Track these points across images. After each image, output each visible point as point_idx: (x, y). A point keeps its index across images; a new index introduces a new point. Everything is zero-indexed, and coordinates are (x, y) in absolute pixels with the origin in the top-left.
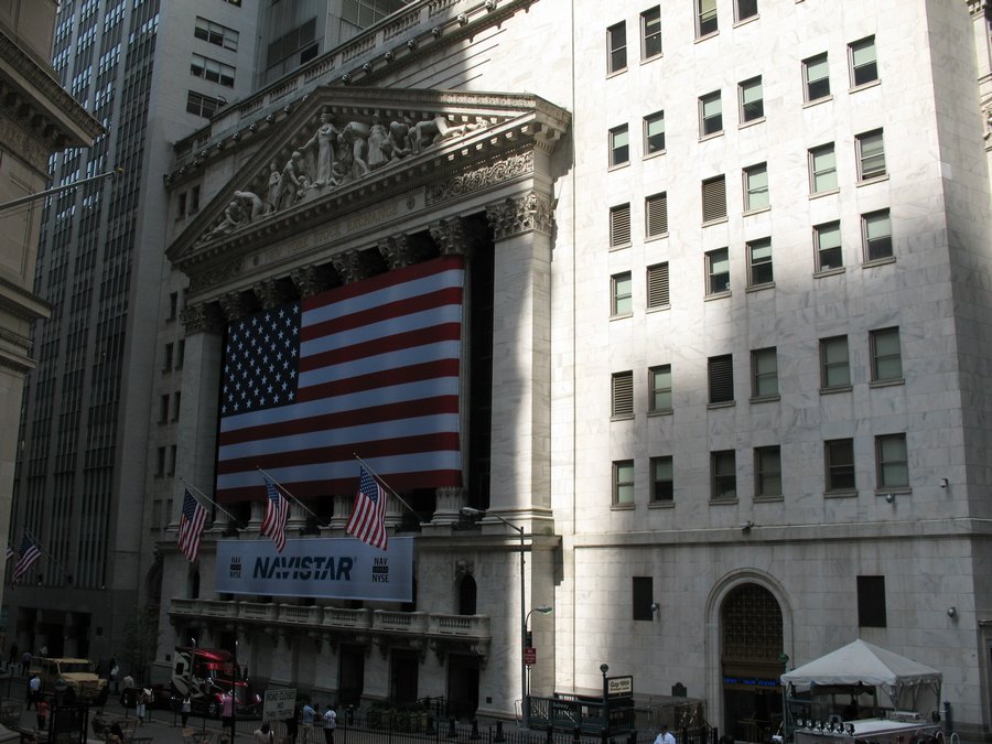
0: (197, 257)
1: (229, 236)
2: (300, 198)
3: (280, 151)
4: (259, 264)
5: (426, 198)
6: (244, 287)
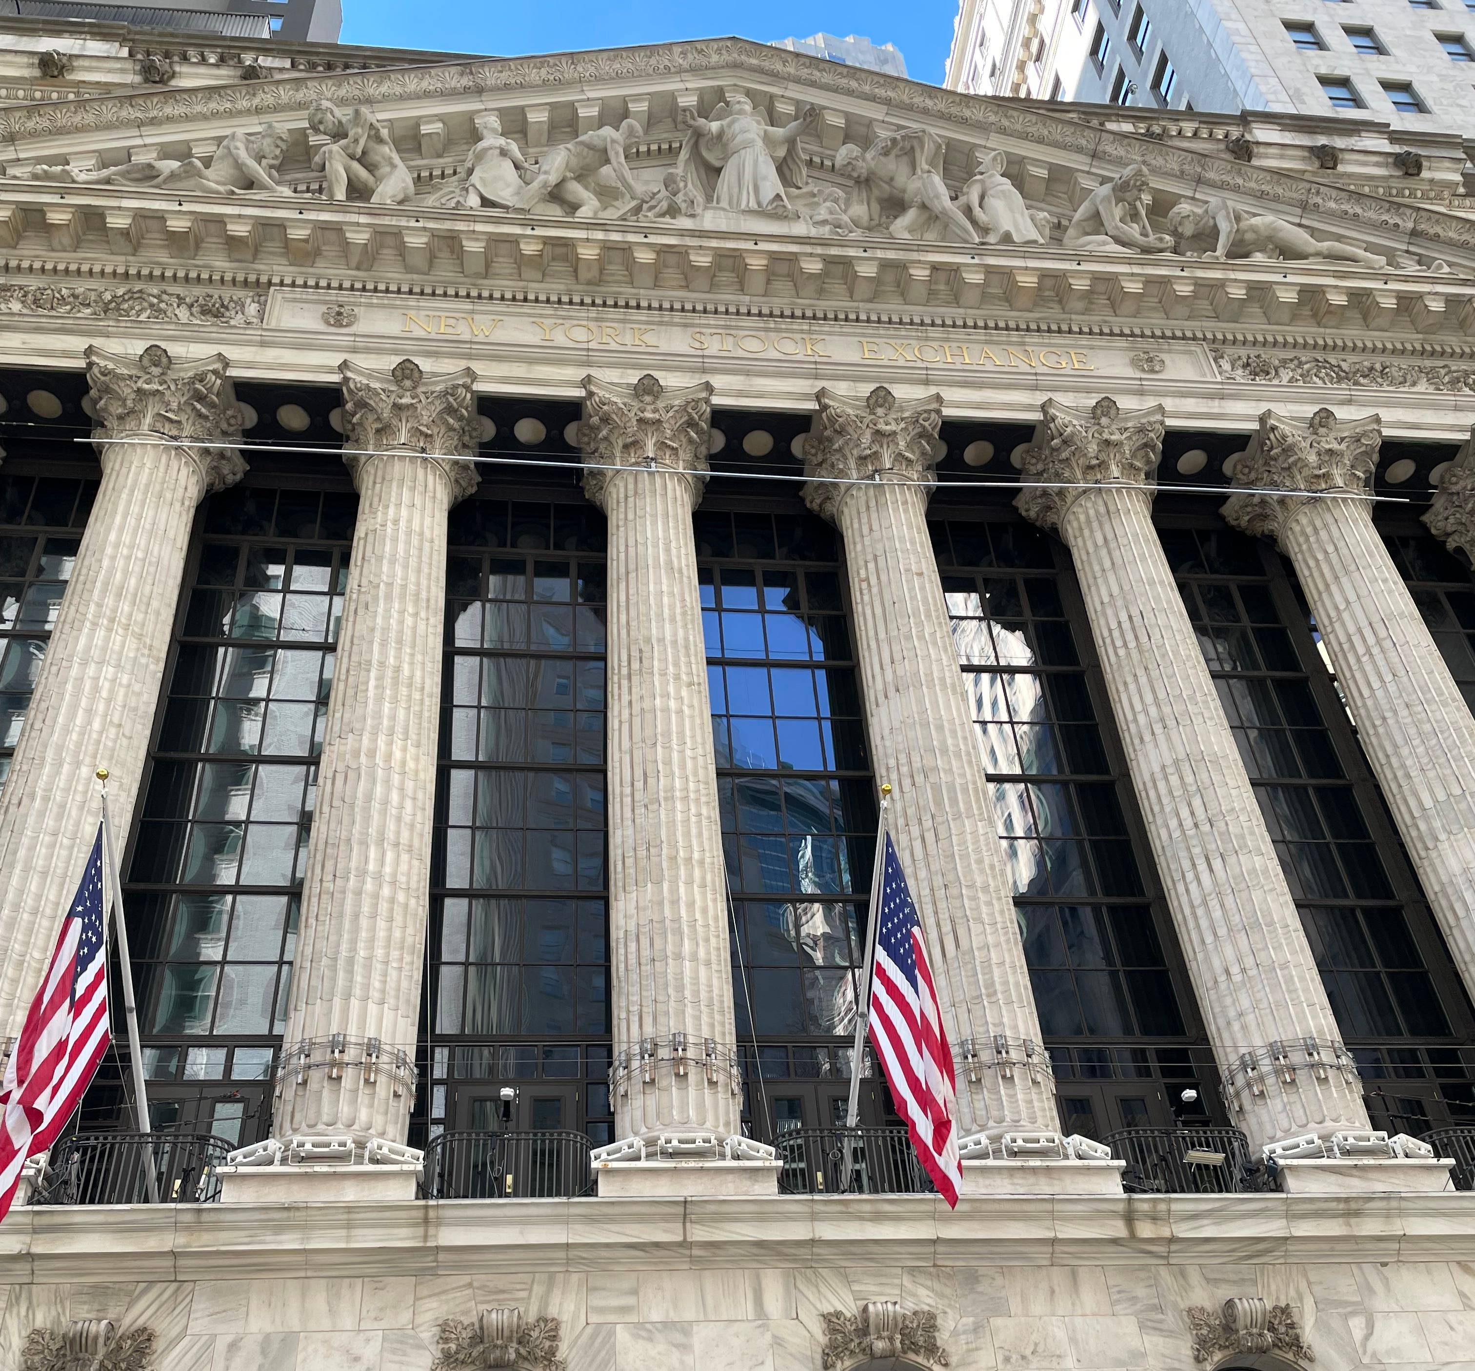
3: (522, 110)
4: (360, 327)
5: (1216, 365)
6: (250, 364)
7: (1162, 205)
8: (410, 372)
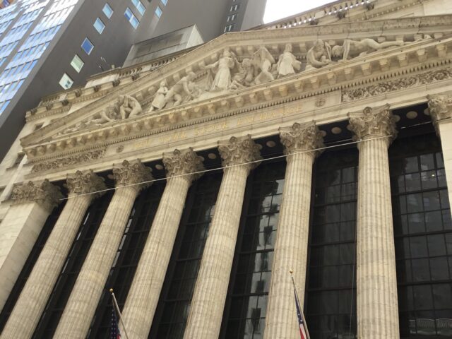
0: (55, 144)
2: (192, 99)
4: (124, 152)
5: (342, 97)
6: (99, 168)
7: (340, 43)
8: (126, 163)
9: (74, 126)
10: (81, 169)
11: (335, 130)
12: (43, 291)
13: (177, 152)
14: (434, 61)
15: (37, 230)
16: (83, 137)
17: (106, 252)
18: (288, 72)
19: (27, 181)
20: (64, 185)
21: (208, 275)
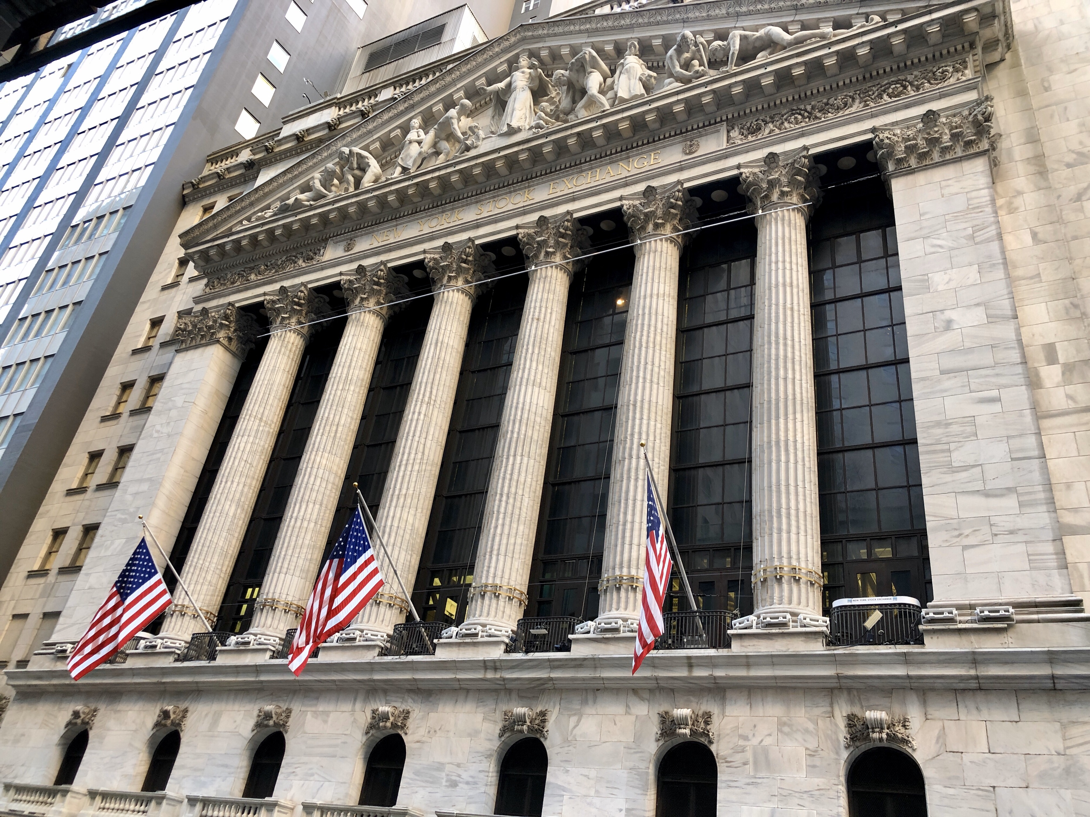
0: (238, 241)
1: (311, 208)
2: (468, 149)
3: (431, 107)
4: (356, 250)
5: (728, 136)
6: (317, 280)
7: (722, 36)
8: (361, 270)
9: (268, 207)
10: (287, 283)
11: (718, 195)
12: (246, 489)
13: (447, 247)
14: (886, 64)
15: (226, 390)
16: (284, 226)
17: (342, 422)
18: (634, 93)
19: (199, 308)
20: (261, 311)
21: (512, 453)
